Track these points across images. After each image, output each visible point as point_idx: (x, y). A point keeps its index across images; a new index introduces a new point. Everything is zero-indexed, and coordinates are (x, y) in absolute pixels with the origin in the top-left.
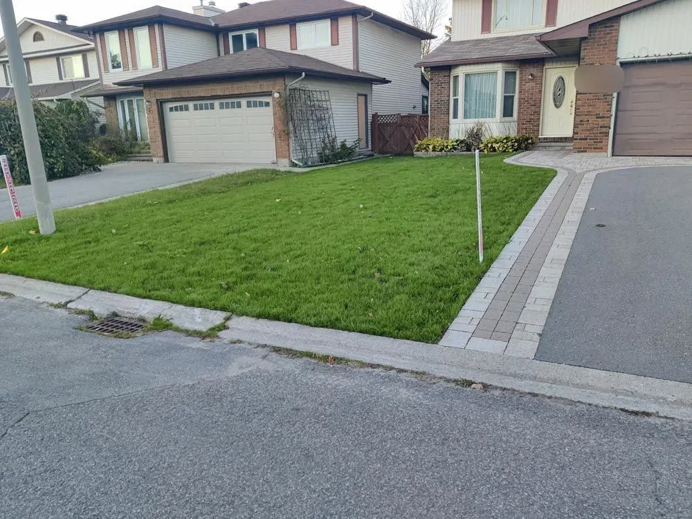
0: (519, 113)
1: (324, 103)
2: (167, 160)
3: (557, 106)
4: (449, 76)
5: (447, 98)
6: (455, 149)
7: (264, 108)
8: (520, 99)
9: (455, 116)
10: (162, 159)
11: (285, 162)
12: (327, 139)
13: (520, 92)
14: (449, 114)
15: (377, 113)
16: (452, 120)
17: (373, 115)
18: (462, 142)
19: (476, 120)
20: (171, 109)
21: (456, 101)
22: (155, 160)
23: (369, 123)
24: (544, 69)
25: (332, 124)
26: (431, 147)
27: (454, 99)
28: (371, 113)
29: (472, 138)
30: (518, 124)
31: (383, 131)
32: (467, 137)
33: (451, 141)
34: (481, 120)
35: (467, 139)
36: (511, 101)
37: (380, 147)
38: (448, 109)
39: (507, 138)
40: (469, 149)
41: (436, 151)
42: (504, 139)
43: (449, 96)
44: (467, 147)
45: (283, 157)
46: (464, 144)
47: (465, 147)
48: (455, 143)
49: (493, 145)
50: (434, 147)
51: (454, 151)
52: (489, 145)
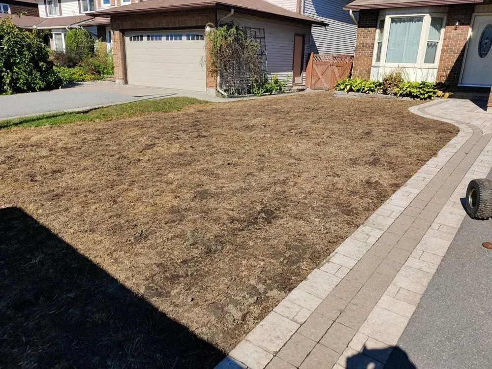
0: (441, 59)
1: (258, 40)
2: (126, 82)
3: (481, 55)
4: (377, 20)
5: (372, 42)
6: (372, 91)
7: (200, 41)
8: (444, 46)
9: (378, 60)
10: (122, 82)
11: (213, 91)
13: (444, 39)
14: (372, 57)
16: (374, 63)
18: (380, 84)
19: (396, 65)
20: (131, 39)
22: (117, 81)
24: (473, 17)
26: (348, 87)
27: (379, 43)
28: (307, 52)
29: (390, 82)
30: (438, 71)
31: (317, 69)
32: (386, 80)
33: (369, 83)
34: (401, 65)
35: (385, 82)
36: (434, 47)
37: (313, 83)
38: (372, 53)
39: (423, 83)
40: (385, 92)
41: (353, 91)
42: (421, 84)
43: (374, 39)
44: (383, 90)
45: (211, 87)
46: (381, 87)
47: (382, 90)
48: (372, 85)
49: (408, 89)
50: (351, 87)
51: (370, 92)
52: (404, 89)
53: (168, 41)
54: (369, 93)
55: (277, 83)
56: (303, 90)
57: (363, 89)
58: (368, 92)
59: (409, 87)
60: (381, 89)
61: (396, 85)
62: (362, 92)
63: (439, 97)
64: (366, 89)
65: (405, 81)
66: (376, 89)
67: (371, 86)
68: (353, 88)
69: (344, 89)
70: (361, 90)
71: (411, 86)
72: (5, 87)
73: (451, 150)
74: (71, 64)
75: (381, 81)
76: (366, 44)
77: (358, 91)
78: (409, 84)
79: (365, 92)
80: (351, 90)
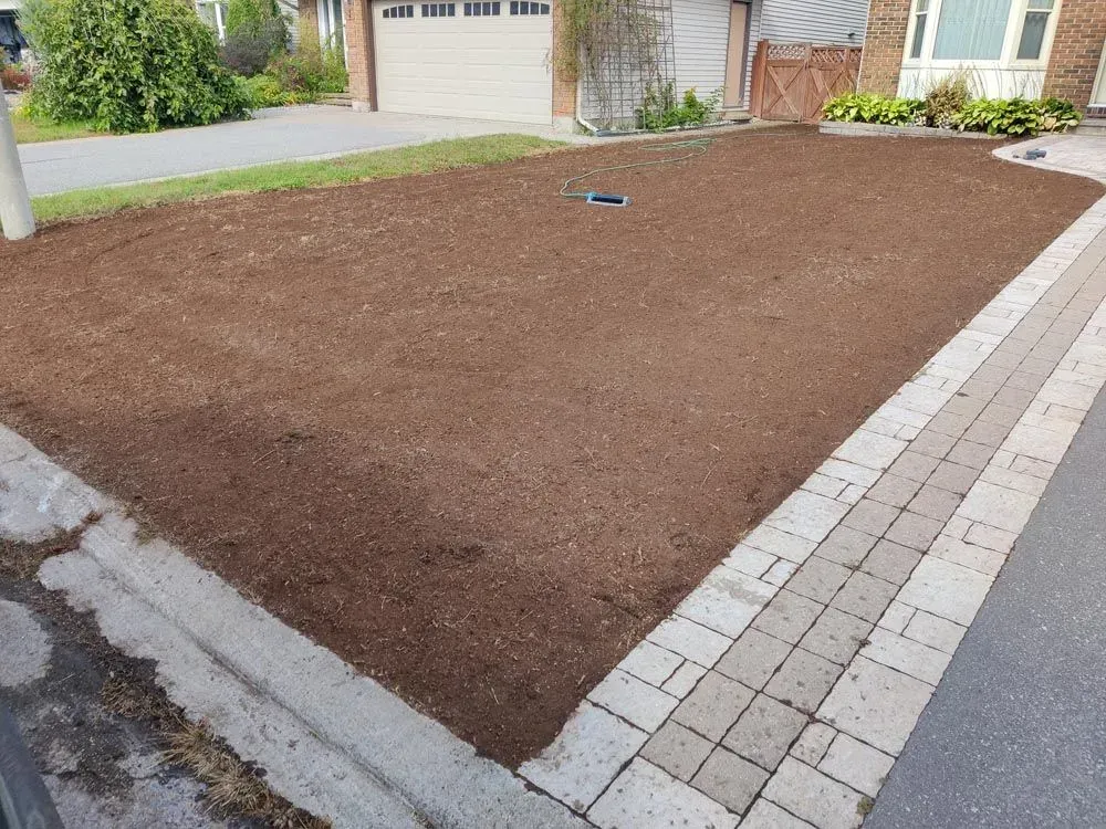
0: (1055, 51)
1: (657, 13)
2: (374, 107)
5: (904, 14)
6: (903, 119)
7: (539, 17)
8: (1062, 21)
9: (916, 52)
10: (365, 106)
11: (567, 123)
12: (656, 84)
13: (1063, 7)
14: (903, 47)
15: (766, 40)
16: (907, 59)
17: (759, 43)
18: (920, 106)
19: (955, 63)
20: (386, 14)
21: (922, 20)
22: (356, 104)
23: (750, 59)
25: (669, 56)
26: (853, 112)
27: (918, 17)
28: (755, 39)
29: (942, 99)
30: (1047, 76)
31: (775, 77)
32: (935, 96)
33: (897, 102)
34: (967, 63)
35: (932, 101)
36: (1041, 24)
37: (766, 106)
38: (904, 38)
39: (1015, 103)
40: (931, 122)
41: (864, 120)
42: (1010, 104)
43: (908, 9)
44: (928, 118)
45: (564, 113)
46: (923, 112)
47: (925, 118)
48: (904, 108)
49: (983, 115)
50: (858, 112)
51: (900, 123)
52: (975, 115)
53: (468, 18)
54: (896, 124)
55: (694, 106)
56: (746, 121)
57: (886, 116)
58: (895, 121)
59: (984, 110)
60: (922, 115)
61: (954, 107)
62: (882, 123)
63: (1049, 130)
64: (891, 116)
65: (975, 97)
66: (912, 117)
67: (902, 109)
68: (863, 113)
69: (843, 116)
70: (881, 118)
71: (989, 108)
72: (146, 117)
73: (1096, 220)
74: (249, 68)
75: (923, 99)
76: (892, 19)
77: (874, 119)
78: (985, 105)
79: (888, 123)
80: (859, 118)
